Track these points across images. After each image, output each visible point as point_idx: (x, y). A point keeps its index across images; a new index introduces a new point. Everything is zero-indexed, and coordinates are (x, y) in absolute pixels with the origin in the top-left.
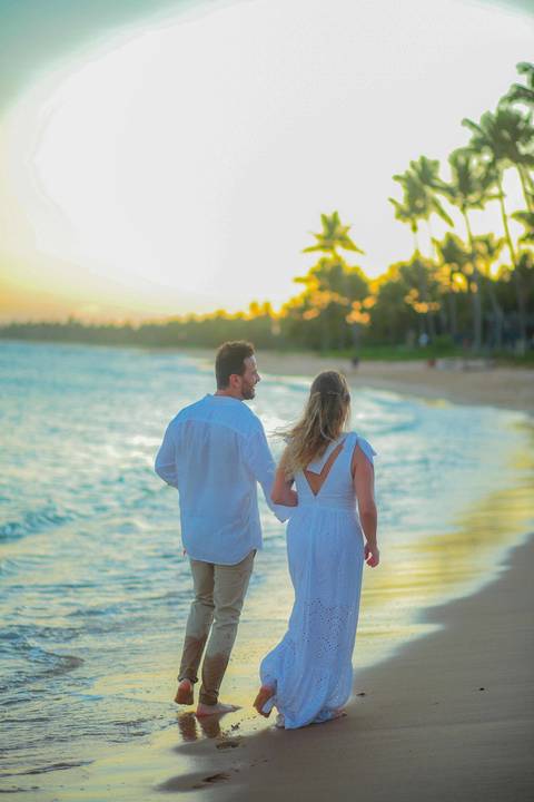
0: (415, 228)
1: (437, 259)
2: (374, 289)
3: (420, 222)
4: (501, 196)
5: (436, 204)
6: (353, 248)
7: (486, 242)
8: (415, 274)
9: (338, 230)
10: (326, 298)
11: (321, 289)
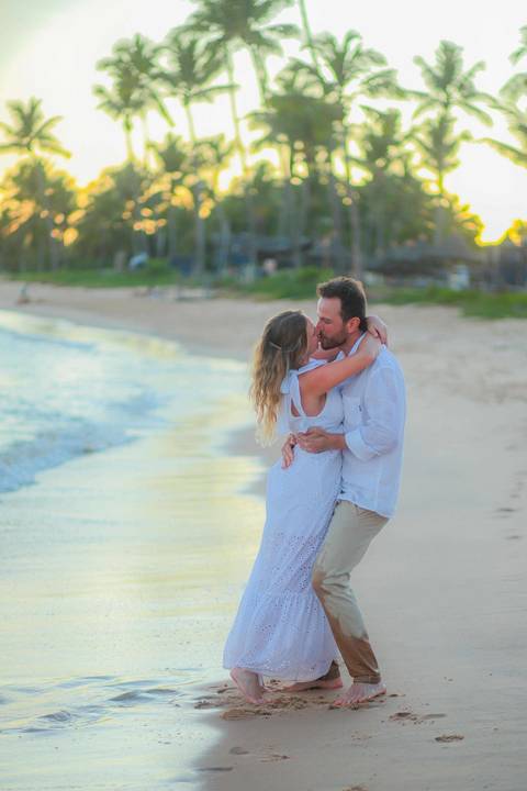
0: (128, 126)
1: (154, 165)
2: (83, 201)
3: (135, 119)
4: (231, 88)
5: (154, 96)
6: (56, 149)
7: (214, 145)
8: (129, 183)
9: (37, 127)
10: (26, 209)
11: (19, 198)
